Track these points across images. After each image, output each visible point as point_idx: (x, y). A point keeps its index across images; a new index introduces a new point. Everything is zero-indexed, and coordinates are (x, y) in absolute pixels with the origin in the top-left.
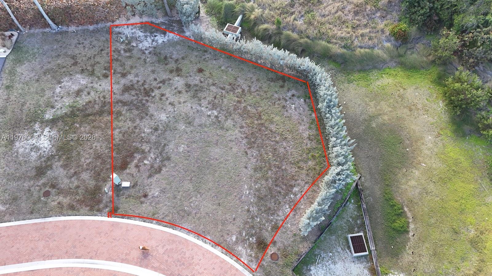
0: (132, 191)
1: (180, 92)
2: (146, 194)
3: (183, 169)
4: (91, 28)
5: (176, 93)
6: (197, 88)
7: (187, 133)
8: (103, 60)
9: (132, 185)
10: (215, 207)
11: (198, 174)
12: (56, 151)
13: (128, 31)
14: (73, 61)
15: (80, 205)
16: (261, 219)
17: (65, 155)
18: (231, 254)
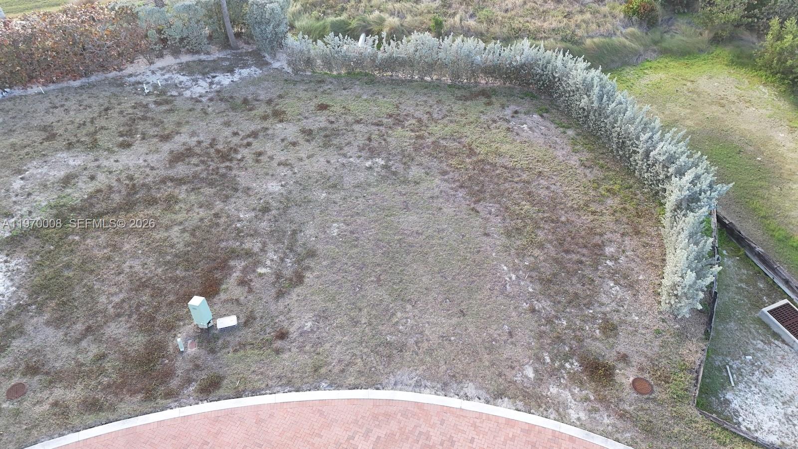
0: (247, 334)
1: (294, 144)
2: (284, 331)
3: (353, 265)
5: (286, 147)
6: (328, 132)
7: (335, 202)
9: (243, 320)
10: (455, 320)
11: (390, 268)
12: (30, 296)
13: (156, 79)
16: (569, 320)
18: (540, 406)
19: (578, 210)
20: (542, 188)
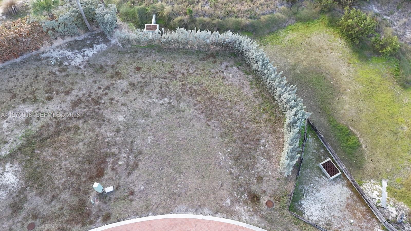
0: (118, 194)
1: (127, 92)
2: (132, 191)
3: (158, 158)
4: (18, 60)
5: (123, 94)
6: (142, 84)
7: (148, 125)
8: (41, 85)
9: (115, 188)
10: (200, 180)
11: (174, 157)
12: (26, 183)
13: (56, 54)
14: (11, 95)
15: (71, 225)
16: (244, 177)
17: (36, 183)
18: (232, 215)
19: (251, 121)
20: (237, 111)
